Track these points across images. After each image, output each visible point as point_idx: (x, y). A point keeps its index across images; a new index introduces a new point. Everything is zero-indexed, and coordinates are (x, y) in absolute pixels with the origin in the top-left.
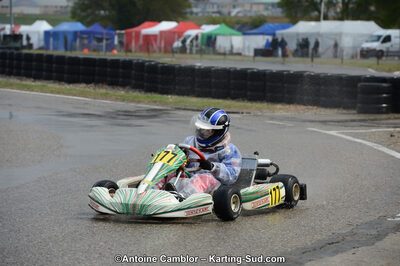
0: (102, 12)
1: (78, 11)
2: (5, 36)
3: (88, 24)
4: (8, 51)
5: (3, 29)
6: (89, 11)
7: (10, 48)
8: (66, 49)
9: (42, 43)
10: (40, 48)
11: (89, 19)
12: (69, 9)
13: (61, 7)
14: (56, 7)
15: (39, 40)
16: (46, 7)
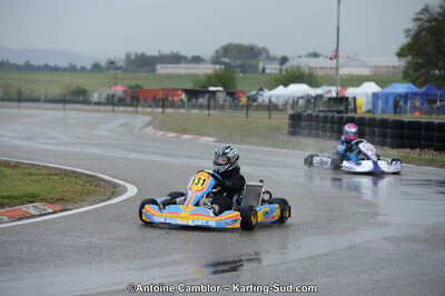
0: (437, 72)
1: (410, 71)
2: (330, 99)
3: (421, 85)
4: (330, 115)
5: (330, 91)
6: (423, 71)
7: (332, 112)
8: (395, 112)
9: (370, 107)
10: (368, 112)
11: (421, 80)
12: (402, 69)
13: (393, 67)
14: (388, 67)
15: (367, 103)
16: (377, 67)
